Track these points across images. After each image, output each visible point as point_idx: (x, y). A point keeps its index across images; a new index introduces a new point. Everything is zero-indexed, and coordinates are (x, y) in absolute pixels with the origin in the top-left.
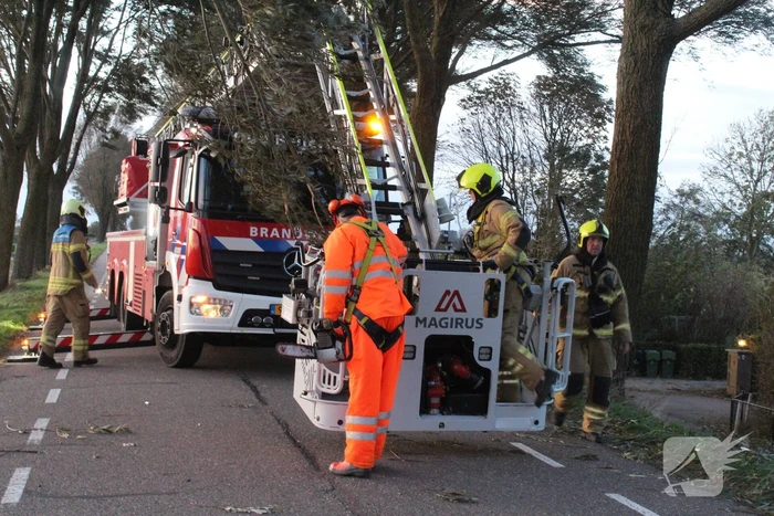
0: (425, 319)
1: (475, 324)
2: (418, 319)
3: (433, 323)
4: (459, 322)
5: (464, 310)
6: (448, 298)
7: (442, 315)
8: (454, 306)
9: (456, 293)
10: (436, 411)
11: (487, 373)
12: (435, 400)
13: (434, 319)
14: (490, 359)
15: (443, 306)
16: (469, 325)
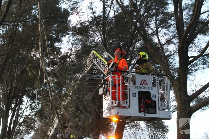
0: (138, 87)
1: (151, 89)
2: (136, 86)
3: (140, 88)
4: (146, 88)
5: (147, 85)
6: (143, 82)
7: (141, 86)
8: (145, 83)
9: (145, 80)
11: (155, 101)
12: (142, 109)
14: (156, 98)
15: (142, 84)
16: (149, 89)
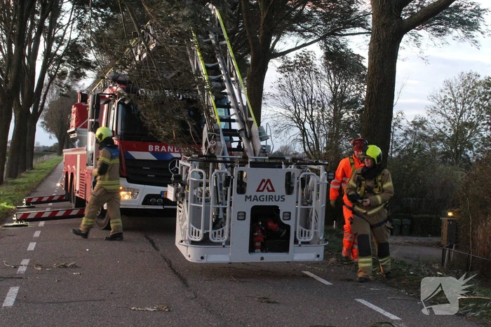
0: (251, 197)
1: (281, 199)
2: (246, 196)
3: (256, 198)
4: (271, 198)
5: (273, 190)
6: (264, 184)
7: (259, 194)
8: (268, 188)
9: (269, 181)
10: (259, 250)
11: (288, 227)
12: (258, 244)
13: (256, 196)
14: (290, 219)
15: (261, 189)
16: (277, 199)
